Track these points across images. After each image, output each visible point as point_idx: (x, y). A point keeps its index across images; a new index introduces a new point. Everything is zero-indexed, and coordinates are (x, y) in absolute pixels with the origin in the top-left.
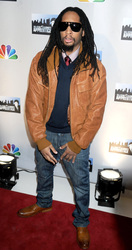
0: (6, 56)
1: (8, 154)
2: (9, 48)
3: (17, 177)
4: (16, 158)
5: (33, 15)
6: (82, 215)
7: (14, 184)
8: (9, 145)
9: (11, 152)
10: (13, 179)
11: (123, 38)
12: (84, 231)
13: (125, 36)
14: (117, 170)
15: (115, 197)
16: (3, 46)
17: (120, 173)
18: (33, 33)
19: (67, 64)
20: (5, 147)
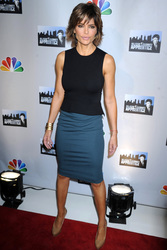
0: (12, 68)
1: (14, 171)
2: (14, 60)
3: (23, 195)
4: (22, 175)
5: (39, 27)
7: (20, 202)
8: (15, 161)
9: (17, 169)
10: (19, 197)
11: (130, 50)
13: (132, 48)
14: (128, 185)
15: (127, 213)
16: (8, 59)
17: (131, 188)
18: (40, 45)
20: (11, 163)
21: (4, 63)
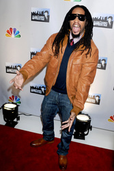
0: (13, 35)
1: (13, 103)
2: (15, 30)
3: (18, 119)
4: (18, 106)
5: (32, 8)
6: (63, 148)
7: (16, 123)
8: (13, 96)
9: (15, 101)
10: (15, 120)
12: (64, 158)
14: (87, 115)
15: (86, 133)
16: (11, 29)
17: (89, 117)
18: (32, 20)
19: (71, 44)
20: (10, 98)
21: (8, 32)
